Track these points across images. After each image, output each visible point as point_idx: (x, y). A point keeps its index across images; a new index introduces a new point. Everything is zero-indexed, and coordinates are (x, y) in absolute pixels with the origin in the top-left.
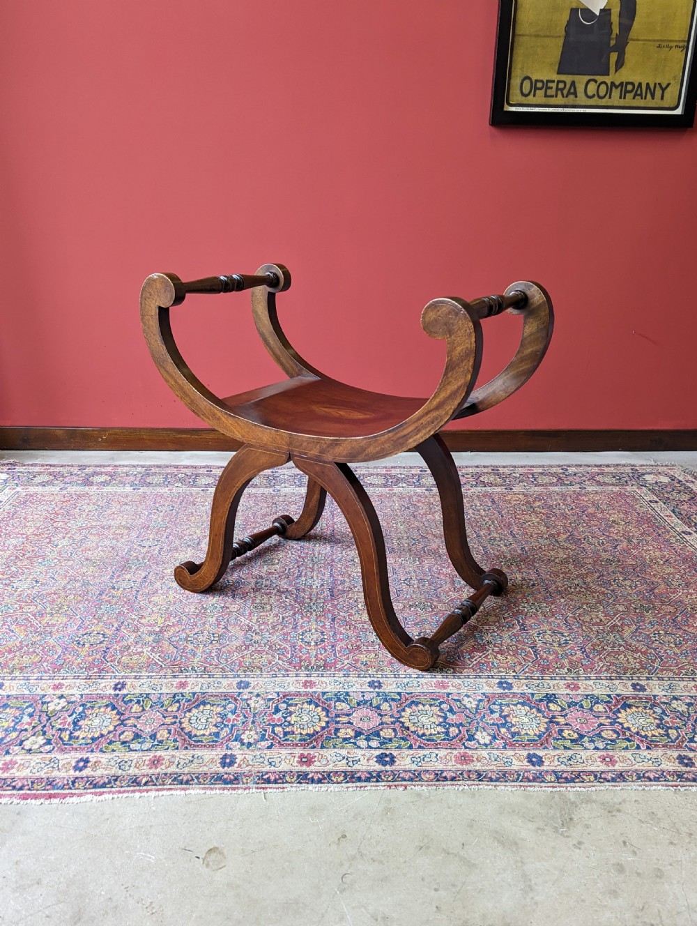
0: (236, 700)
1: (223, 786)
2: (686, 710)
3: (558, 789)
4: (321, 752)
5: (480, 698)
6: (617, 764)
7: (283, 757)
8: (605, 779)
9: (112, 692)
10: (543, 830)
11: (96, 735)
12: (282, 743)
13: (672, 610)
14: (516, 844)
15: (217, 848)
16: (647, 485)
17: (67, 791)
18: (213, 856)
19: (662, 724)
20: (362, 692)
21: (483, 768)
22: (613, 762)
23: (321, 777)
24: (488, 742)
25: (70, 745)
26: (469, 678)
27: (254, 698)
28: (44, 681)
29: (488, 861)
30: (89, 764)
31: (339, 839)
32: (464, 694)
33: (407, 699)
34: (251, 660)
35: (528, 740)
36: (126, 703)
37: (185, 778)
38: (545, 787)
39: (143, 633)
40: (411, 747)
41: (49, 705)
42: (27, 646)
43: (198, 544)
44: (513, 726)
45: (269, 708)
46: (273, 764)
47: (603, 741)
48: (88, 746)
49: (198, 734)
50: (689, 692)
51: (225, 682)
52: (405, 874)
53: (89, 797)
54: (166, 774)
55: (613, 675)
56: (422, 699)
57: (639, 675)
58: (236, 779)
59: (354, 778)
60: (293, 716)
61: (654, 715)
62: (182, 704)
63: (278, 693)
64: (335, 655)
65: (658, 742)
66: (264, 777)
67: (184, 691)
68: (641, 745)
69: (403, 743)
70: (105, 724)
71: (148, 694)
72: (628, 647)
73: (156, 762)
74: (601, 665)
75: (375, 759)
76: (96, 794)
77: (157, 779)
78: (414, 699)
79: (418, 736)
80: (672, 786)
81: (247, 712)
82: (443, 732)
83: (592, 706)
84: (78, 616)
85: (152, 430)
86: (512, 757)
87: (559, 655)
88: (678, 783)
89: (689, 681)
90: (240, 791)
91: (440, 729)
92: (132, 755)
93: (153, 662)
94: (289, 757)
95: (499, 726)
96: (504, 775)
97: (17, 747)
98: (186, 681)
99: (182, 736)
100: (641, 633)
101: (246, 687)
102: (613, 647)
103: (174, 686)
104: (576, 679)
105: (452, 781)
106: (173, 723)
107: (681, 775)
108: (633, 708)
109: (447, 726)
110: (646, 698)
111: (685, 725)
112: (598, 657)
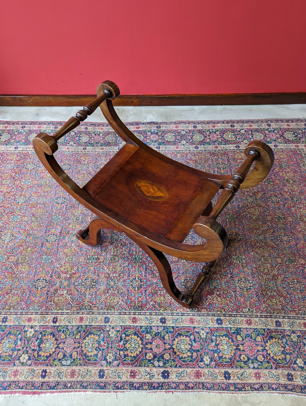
0: (104, 331)
1: (100, 390)
2: (296, 340)
3: (235, 395)
4: (139, 370)
5: (207, 331)
6: (261, 379)
7: (124, 372)
8: (255, 388)
9: (52, 324)
11: (48, 355)
12: (124, 362)
17: (40, 391)
19: (284, 351)
20: (158, 326)
21: (206, 381)
22: (259, 378)
23: (139, 386)
24: (208, 363)
25: (38, 360)
26: (204, 316)
27: (111, 330)
28: (24, 316)
30: (47, 374)
32: (201, 328)
33: (176, 332)
34: (110, 301)
35: (226, 362)
36: (59, 332)
37: (85, 385)
38: (229, 393)
39: (62, 279)
40: (176, 367)
41: (27, 333)
42: (14, 289)
44: (220, 351)
45: (118, 337)
46: (120, 376)
47: (257, 363)
48: (46, 361)
49: (89, 355)
50: (300, 327)
51: (99, 318)
53: (49, 394)
54: (77, 382)
55: (268, 314)
56: (183, 331)
58: (105, 386)
59: (152, 386)
60: (128, 343)
61: (282, 345)
62: (82, 334)
63: (121, 326)
64: (146, 298)
65: (281, 364)
66: (116, 385)
67: (82, 324)
68: (273, 366)
69: (173, 363)
70: (51, 347)
71: (67, 326)
72: (278, 292)
73: (73, 374)
74: (264, 306)
75: (161, 375)
76: (51, 392)
77: (74, 385)
78: (179, 332)
79: (179, 358)
80: (282, 393)
81: (109, 340)
82: (190, 357)
83: (256, 337)
86: (218, 374)
87: (246, 298)
88: (284, 392)
89: (302, 319)
90: (107, 393)
91: (189, 354)
92: (63, 368)
93: (68, 302)
94: (126, 372)
95: (214, 352)
96: (213, 386)
97: (18, 361)
98: (83, 317)
99: (83, 356)
100: (286, 281)
101: (108, 322)
102: (271, 292)
103: (78, 320)
104: (251, 316)
105: (192, 389)
106: (79, 347)
107: (287, 387)
108: (274, 339)
109: (192, 351)
110: (281, 332)
111: (294, 351)
112: (263, 300)
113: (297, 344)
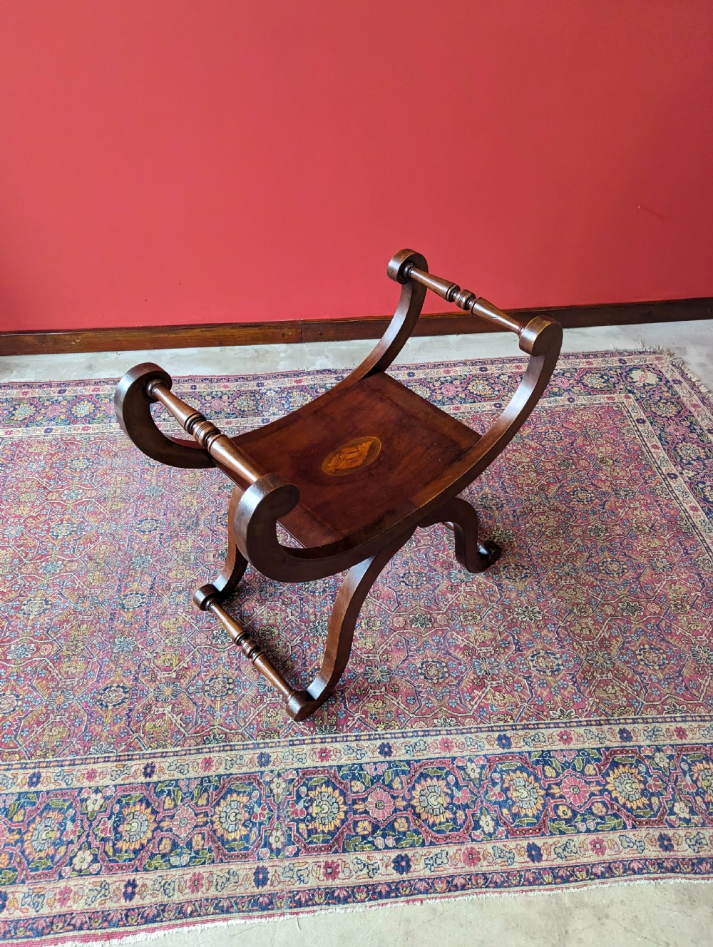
0: (259, 784)
1: (260, 913)
2: (667, 766)
3: (555, 892)
4: (344, 859)
5: (482, 763)
6: (606, 852)
7: (310, 868)
8: (595, 874)
9: (142, 779)
11: (138, 847)
12: (308, 846)
13: (657, 609)
16: (635, 391)
17: (122, 929)
19: (646, 789)
20: (375, 763)
21: (490, 868)
22: (602, 850)
23: (346, 894)
24: (492, 831)
25: (116, 861)
26: (471, 733)
27: (275, 780)
28: (77, 767)
30: (137, 890)
32: (468, 757)
33: (416, 771)
34: (268, 720)
35: (528, 824)
36: (158, 795)
37: (225, 905)
38: (544, 890)
39: (161, 682)
40: (423, 845)
41: (87, 803)
42: (53, 712)
44: (513, 803)
45: (291, 794)
46: (302, 878)
47: (594, 820)
48: (133, 862)
49: (230, 839)
50: (670, 738)
51: (246, 756)
53: (143, 935)
54: (207, 900)
55: (602, 718)
56: (430, 769)
58: (271, 902)
59: (375, 893)
60: (314, 804)
61: (639, 777)
62: (210, 795)
63: (297, 770)
64: (345, 705)
65: (643, 817)
66: (296, 898)
67: (210, 774)
68: (627, 822)
69: (416, 838)
70: (144, 829)
71: (177, 781)
72: (616, 672)
73: (196, 883)
74: (591, 703)
75: (393, 865)
76: (148, 930)
77: (200, 907)
78: (422, 770)
79: (429, 826)
80: (654, 879)
81: (271, 803)
82: (451, 819)
83: (584, 767)
84: (95, 659)
86: (514, 851)
87: (553, 689)
88: (658, 875)
89: (671, 721)
90: (276, 919)
91: (449, 815)
92: (173, 873)
93: (176, 729)
94: (315, 868)
95: (501, 805)
96: (507, 877)
97: (68, 868)
98: (210, 758)
99: (216, 842)
100: (628, 649)
101: (268, 762)
102: (602, 673)
103: (200, 765)
104: (568, 725)
105: (462, 890)
106: (205, 824)
107: (662, 864)
108: (621, 766)
109: (455, 809)
110: (632, 752)
111: (665, 789)
112: (588, 690)
113: (670, 773)
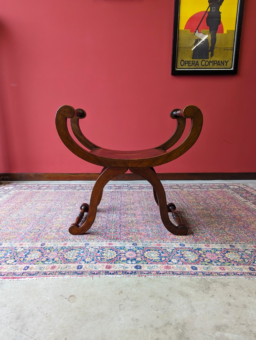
0: (84, 249)
1: (77, 275)
2: (251, 253)
3: (204, 278)
4: (114, 265)
5: (173, 249)
6: (226, 270)
7: (100, 266)
8: (221, 275)
9: (40, 246)
10: (198, 291)
11: (33, 259)
12: (100, 262)
13: (243, 223)
14: (188, 295)
15: (73, 295)
16: (231, 189)
17: (20, 277)
18: (72, 298)
19: (242, 257)
20: (130, 247)
21: (175, 270)
22: (224, 269)
23: (113, 272)
24: (176, 262)
25: (23, 262)
26: (169, 243)
27: (90, 248)
28: (16, 243)
29: (177, 301)
30: (29, 268)
31: (120, 293)
32: (167, 248)
33: (146, 249)
34: (90, 237)
35: (191, 262)
36: (45, 250)
37: (63, 273)
38: (199, 277)
39: (53, 229)
40: (147, 263)
41: (17, 250)
42: (12, 233)
43: (75, 205)
44: (185, 257)
45: (96, 251)
46: (96, 268)
47: (220, 263)
48: (30, 262)
49: (69, 259)
50: (251, 247)
51: (80, 243)
52: (145, 305)
53: (28, 278)
54: (56, 271)
55: (222, 242)
56: (152, 249)
57: (232, 242)
58: (82, 273)
59: (126, 273)
60: (104, 254)
61: (239, 255)
62: (65, 250)
63: (99, 247)
64: (120, 235)
65: (241, 263)
66: (93, 272)
67: (66, 246)
68: (235, 264)
69: (144, 262)
70: (36, 256)
71: (53, 247)
72: (227, 234)
73: (53, 267)
74: (218, 239)
75: (134, 267)
76: (30, 277)
77: (53, 273)
78: (149, 249)
79: (150, 260)
80: (248, 277)
81: (88, 252)
82: (159, 259)
83: (215, 252)
84: (31, 225)
85: (62, 174)
86: (185, 267)
87: (202, 236)
88: (250, 276)
89: (251, 244)
90: (83, 277)
92: (45, 265)
93: (56, 238)
94: (102, 266)
95: (180, 257)
96: (183, 273)
97: (4, 263)
98: (67, 243)
99: (64, 260)
100: (231, 230)
101: (88, 245)
102: (222, 234)
103: (62, 244)
104: (208, 243)
105: (163, 274)
106: (61, 256)
107: (251, 274)
108: (231, 252)
109: (161, 257)
110: (235, 250)
111: (251, 258)
112: (216, 237)
113: (252, 255)
